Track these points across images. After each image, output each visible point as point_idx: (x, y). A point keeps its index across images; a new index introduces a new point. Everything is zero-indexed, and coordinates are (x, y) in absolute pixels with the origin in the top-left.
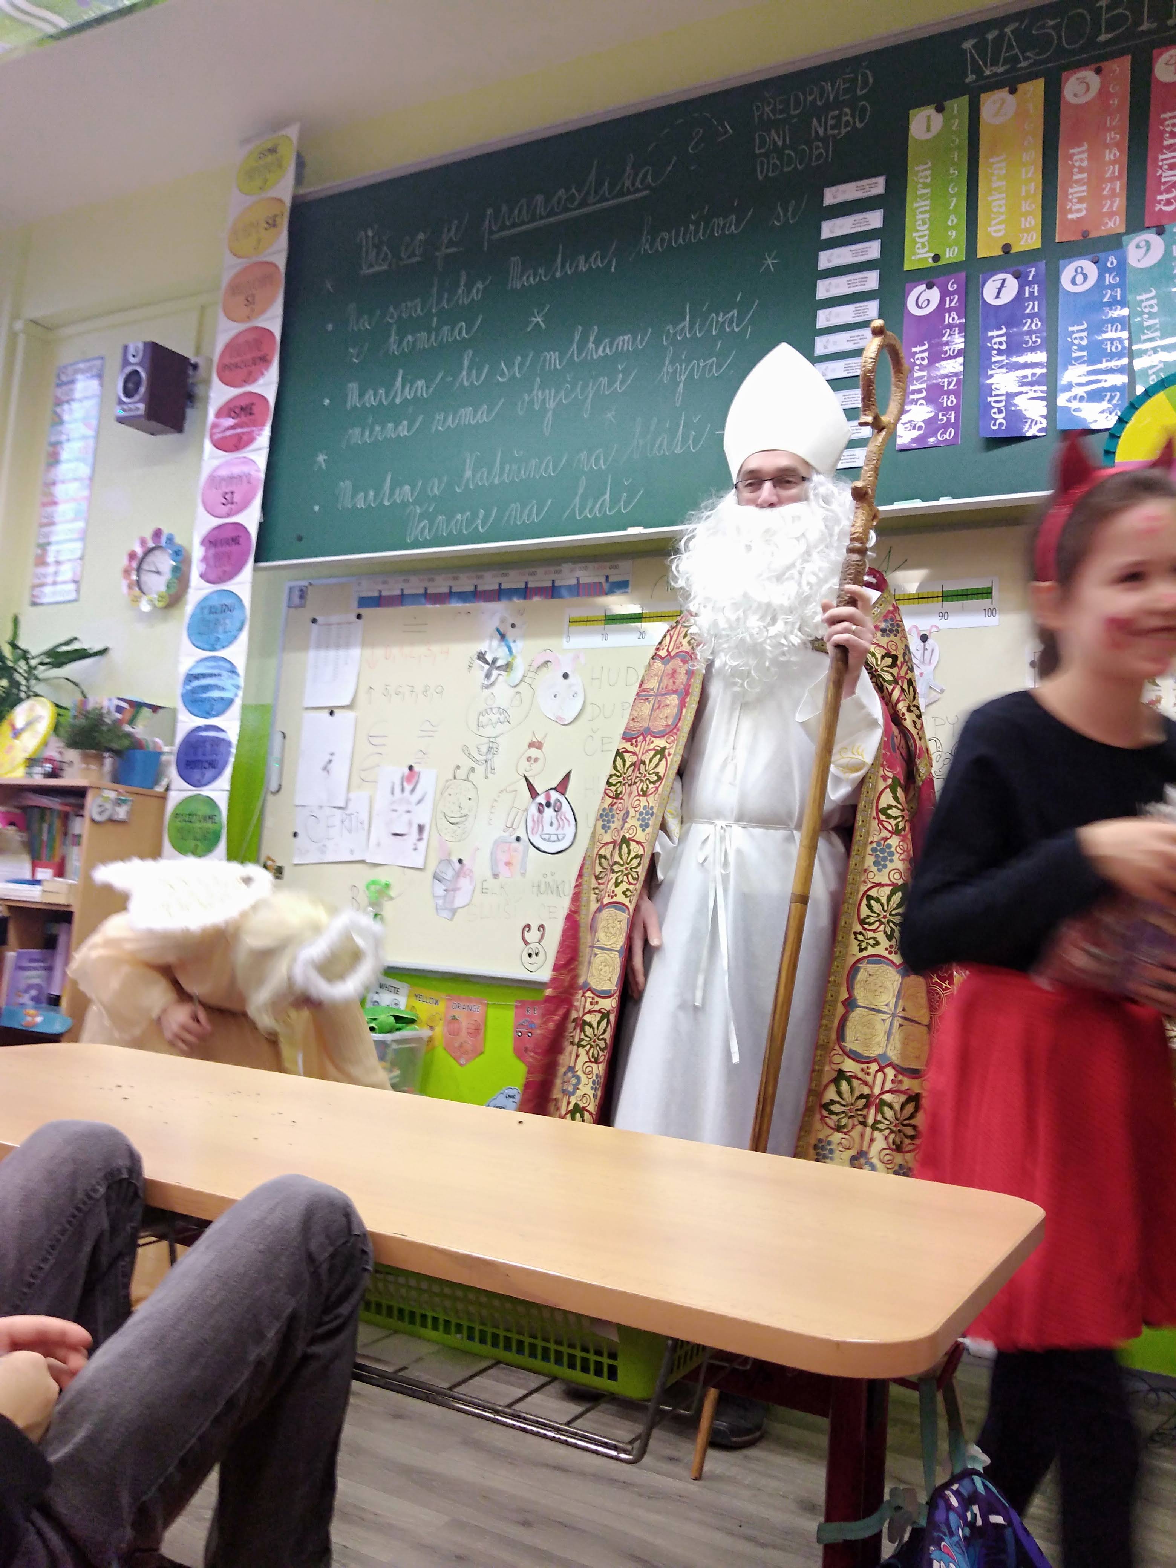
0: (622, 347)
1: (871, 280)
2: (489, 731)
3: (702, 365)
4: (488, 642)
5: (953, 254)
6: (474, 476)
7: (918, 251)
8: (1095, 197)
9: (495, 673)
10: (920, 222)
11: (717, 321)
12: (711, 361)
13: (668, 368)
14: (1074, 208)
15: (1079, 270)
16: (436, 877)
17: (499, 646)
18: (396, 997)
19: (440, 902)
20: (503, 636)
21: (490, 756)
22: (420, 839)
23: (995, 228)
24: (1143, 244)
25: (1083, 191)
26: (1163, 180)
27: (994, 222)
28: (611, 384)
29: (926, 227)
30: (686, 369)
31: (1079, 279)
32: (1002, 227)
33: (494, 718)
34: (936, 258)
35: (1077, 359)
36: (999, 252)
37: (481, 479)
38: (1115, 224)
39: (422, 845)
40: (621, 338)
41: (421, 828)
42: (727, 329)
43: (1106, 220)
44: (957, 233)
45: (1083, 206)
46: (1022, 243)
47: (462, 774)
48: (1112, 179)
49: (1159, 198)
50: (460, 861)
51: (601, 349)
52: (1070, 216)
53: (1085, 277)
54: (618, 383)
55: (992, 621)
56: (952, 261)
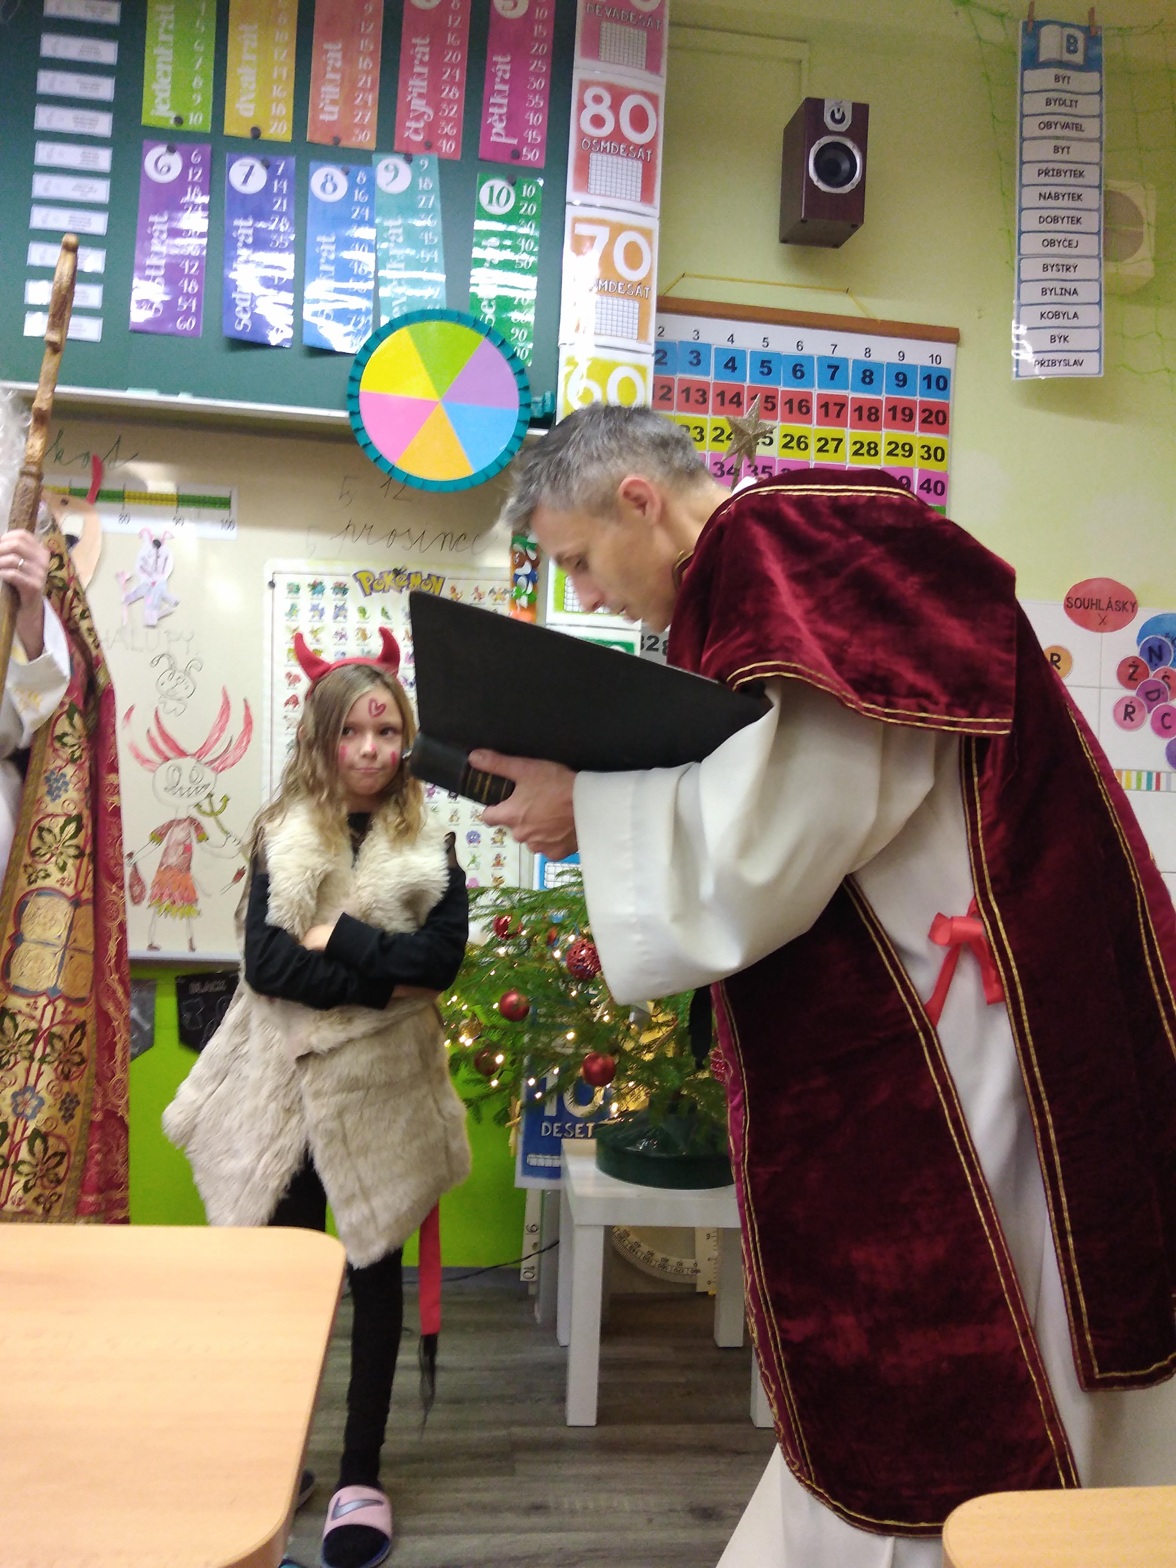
1: (101, 124)
5: (198, 121)
7: (159, 106)
8: (348, 103)
10: (160, 73)
14: (326, 108)
15: (329, 177)
23: (243, 106)
24: (391, 167)
25: (336, 93)
26: (413, 107)
27: (243, 99)
29: (167, 81)
31: (329, 187)
32: (251, 106)
34: (179, 120)
35: (325, 273)
36: (248, 134)
38: (366, 139)
43: (357, 131)
44: (202, 99)
45: (336, 109)
46: (272, 131)
48: (363, 90)
49: (408, 124)
52: (322, 117)
53: (335, 188)
55: (231, 534)
56: (196, 129)
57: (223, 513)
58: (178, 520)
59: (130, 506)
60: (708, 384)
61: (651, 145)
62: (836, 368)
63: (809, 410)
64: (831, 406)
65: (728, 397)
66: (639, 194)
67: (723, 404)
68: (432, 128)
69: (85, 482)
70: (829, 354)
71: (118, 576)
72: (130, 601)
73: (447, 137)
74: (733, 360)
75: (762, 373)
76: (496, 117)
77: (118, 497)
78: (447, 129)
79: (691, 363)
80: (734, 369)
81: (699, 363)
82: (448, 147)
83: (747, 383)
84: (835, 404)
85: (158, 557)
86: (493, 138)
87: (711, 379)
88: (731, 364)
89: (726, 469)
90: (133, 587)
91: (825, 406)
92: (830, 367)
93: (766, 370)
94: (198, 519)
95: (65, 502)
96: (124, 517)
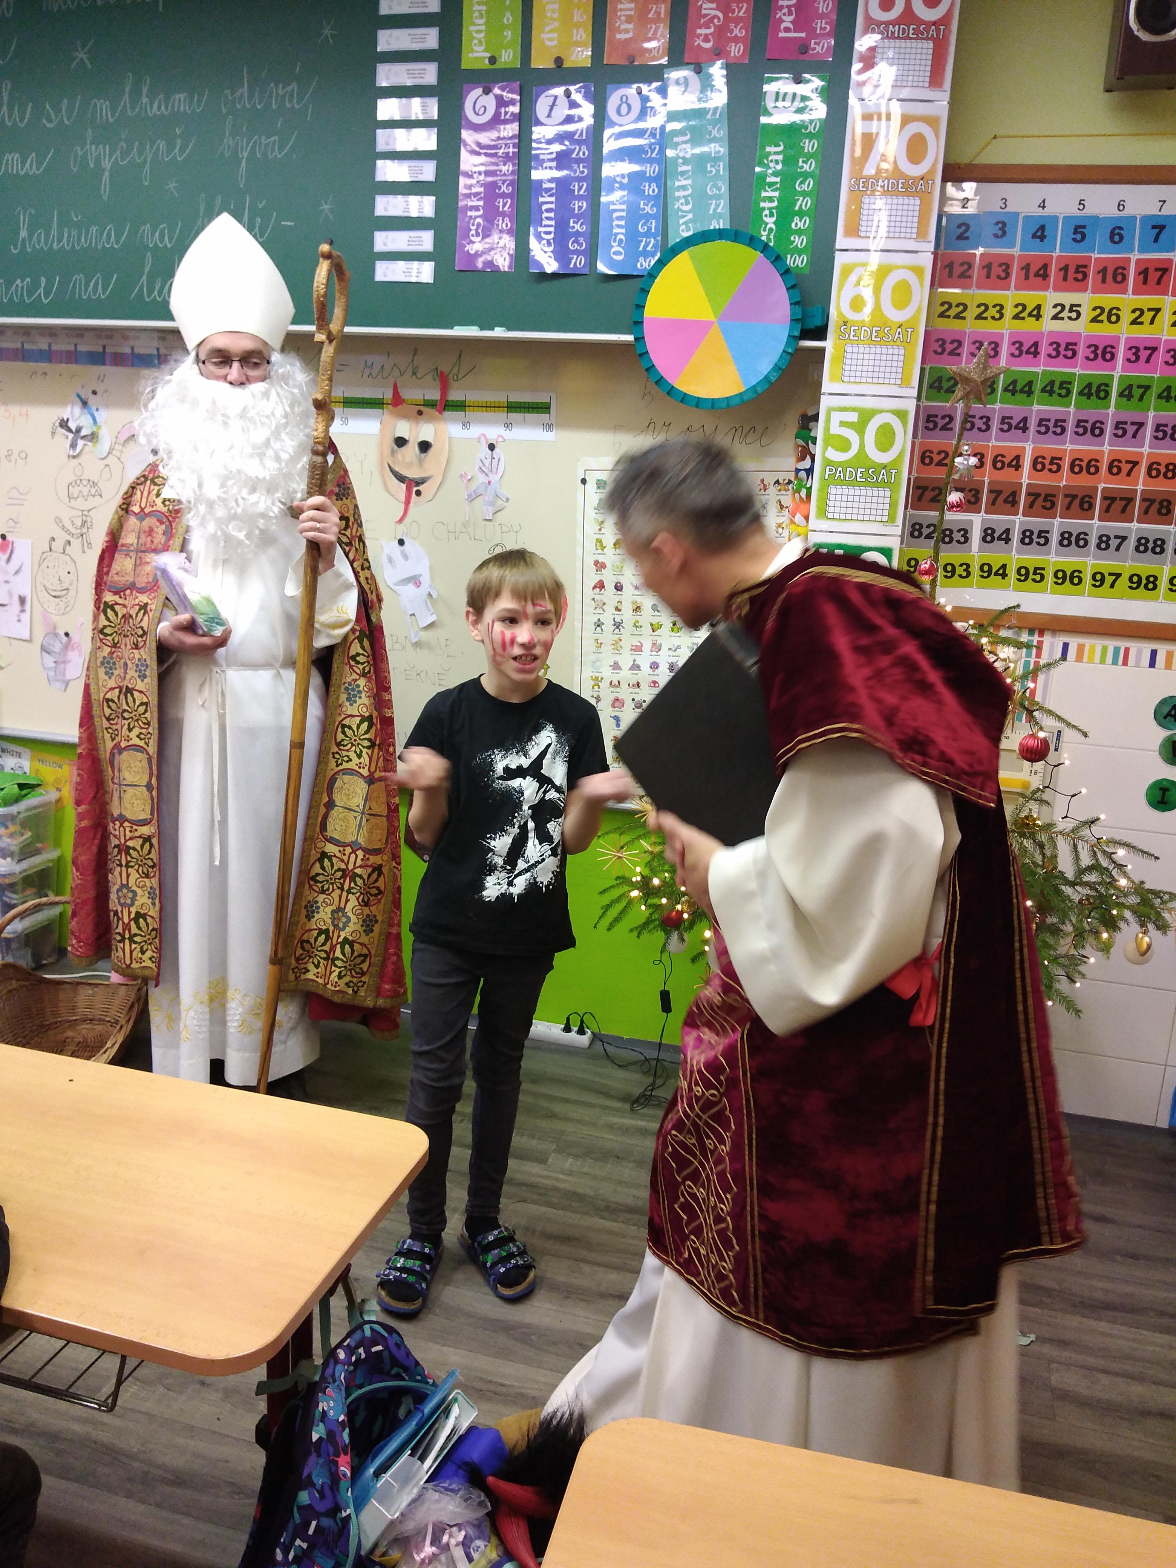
0: (179, 107)
1: (429, 74)
2: (81, 504)
3: (263, 142)
4: (69, 408)
5: (509, 58)
6: (31, 236)
7: (476, 48)
8: (642, 18)
9: (81, 443)
10: (477, 14)
11: (277, 94)
12: (273, 139)
13: (229, 141)
14: (623, 27)
15: (624, 98)
16: (44, 649)
17: (82, 414)
18: (18, 760)
19: (51, 673)
20: (85, 404)
21: (84, 530)
22: (23, 611)
23: (550, 35)
24: (682, 80)
25: (631, 10)
26: (704, 12)
27: (547, 29)
28: (171, 147)
29: (482, 21)
30: (248, 143)
31: (624, 110)
32: (555, 35)
33: (85, 491)
34: (493, 60)
36: (551, 65)
37: (39, 242)
38: (659, 53)
39: (26, 617)
40: (177, 96)
41: (22, 601)
42: (288, 105)
44: (512, 35)
45: (630, 26)
46: (573, 58)
47: (58, 545)
48: (657, 2)
49: (699, 31)
50: (67, 634)
51: (156, 105)
52: (618, 36)
53: (630, 109)
54: (177, 150)
55: (550, 436)
56: (508, 66)
57: (544, 417)
58: (508, 425)
59: (470, 414)
60: (1013, 256)
61: (945, 20)
62: (1161, 228)
63: (1125, 278)
64: (1151, 271)
65: (1033, 271)
66: (928, 79)
67: (1027, 277)
68: (721, 33)
69: (435, 395)
70: (1156, 212)
71: (461, 476)
72: (472, 498)
73: (736, 40)
74: (1042, 228)
75: (1075, 240)
76: (785, 10)
77: (461, 406)
78: (736, 32)
79: (996, 236)
80: (1042, 238)
81: (1004, 233)
82: (736, 50)
83: (1057, 253)
84: (1157, 270)
85: (493, 458)
86: (782, 35)
87: (1016, 251)
88: (1040, 233)
89: (1025, 349)
90: (474, 486)
91: (1144, 273)
92: (1154, 227)
93: (1079, 237)
94: (524, 423)
95: (420, 413)
96: (466, 424)
